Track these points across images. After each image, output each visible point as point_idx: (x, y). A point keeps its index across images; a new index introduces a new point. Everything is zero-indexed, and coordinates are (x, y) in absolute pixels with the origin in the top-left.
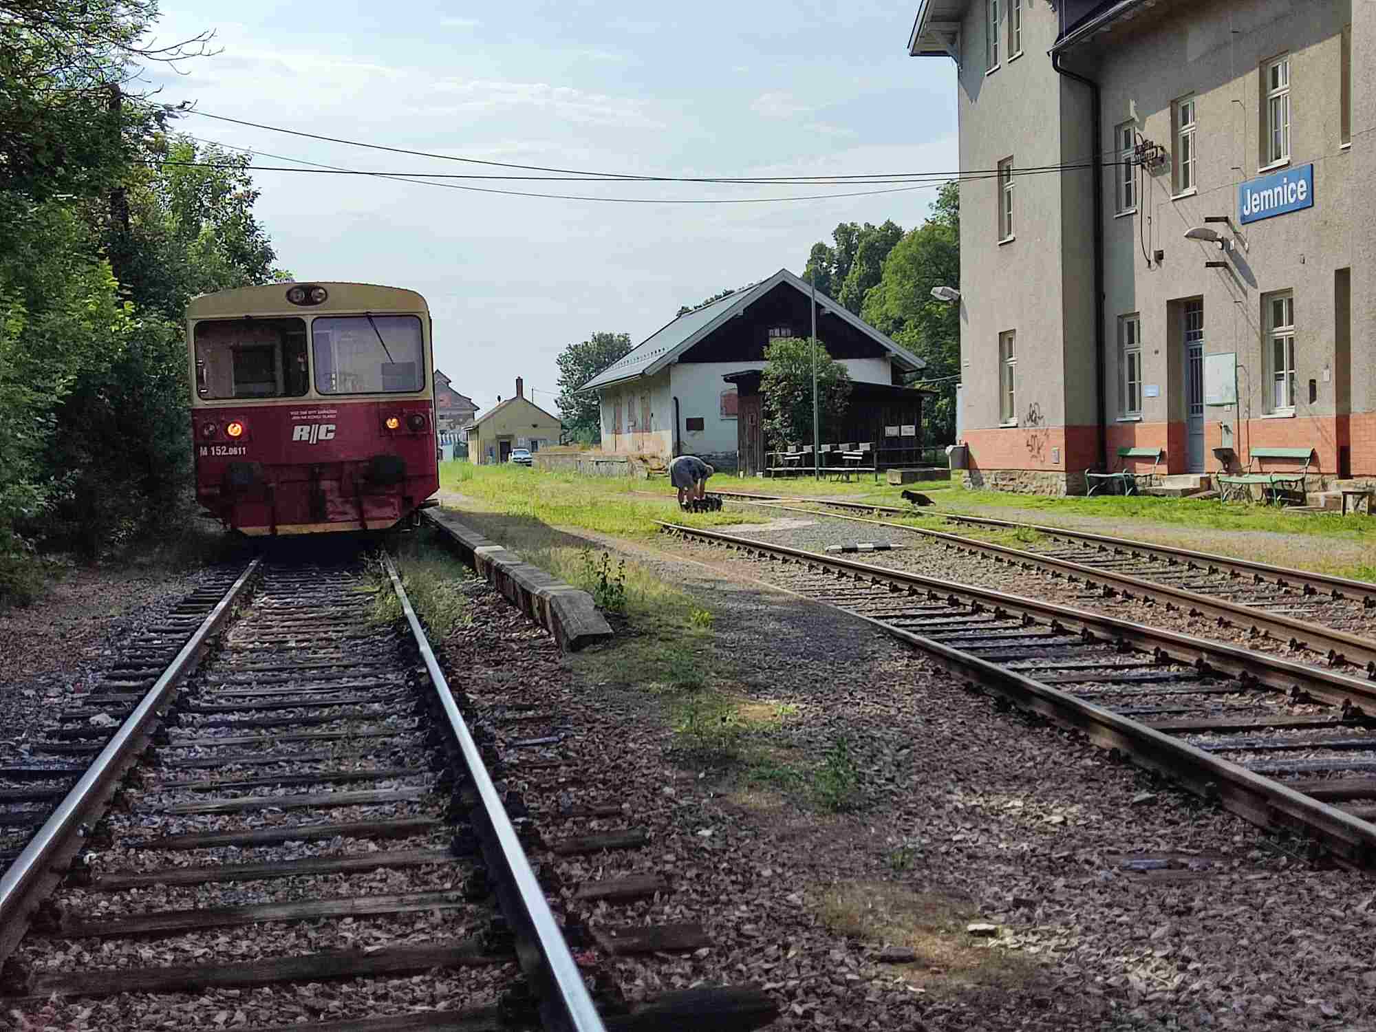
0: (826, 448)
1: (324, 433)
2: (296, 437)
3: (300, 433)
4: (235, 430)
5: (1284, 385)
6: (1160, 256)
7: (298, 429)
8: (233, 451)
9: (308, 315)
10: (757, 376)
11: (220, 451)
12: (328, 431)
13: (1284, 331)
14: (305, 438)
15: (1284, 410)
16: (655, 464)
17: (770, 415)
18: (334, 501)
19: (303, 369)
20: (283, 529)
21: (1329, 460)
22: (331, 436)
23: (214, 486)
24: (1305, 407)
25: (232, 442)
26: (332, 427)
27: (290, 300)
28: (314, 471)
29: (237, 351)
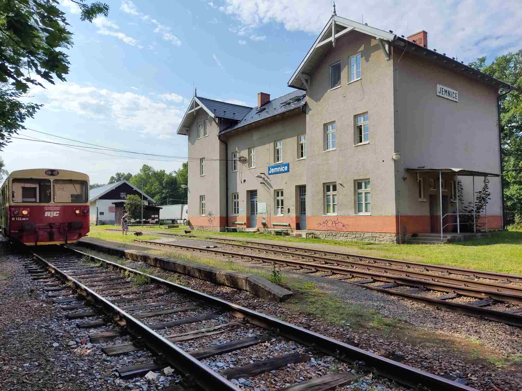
0: (144, 220)
1: (55, 214)
2: (46, 215)
3: (47, 214)
4: (25, 212)
5: (280, 209)
6: (245, 181)
7: (46, 213)
8: (24, 219)
9: (52, 178)
10: (123, 203)
11: (19, 219)
12: (57, 214)
13: (280, 198)
14: (49, 215)
15: (280, 215)
18: (56, 235)
19: (49, 195)
20: (39, 243)
21: (294, 226)
22: (57, 215)
23: (16, 230)
24: (287, 214)
25: (23, 216)
26: (58, 212)
27: (46, 174)
28: (51, 226)
29: (24, 188)
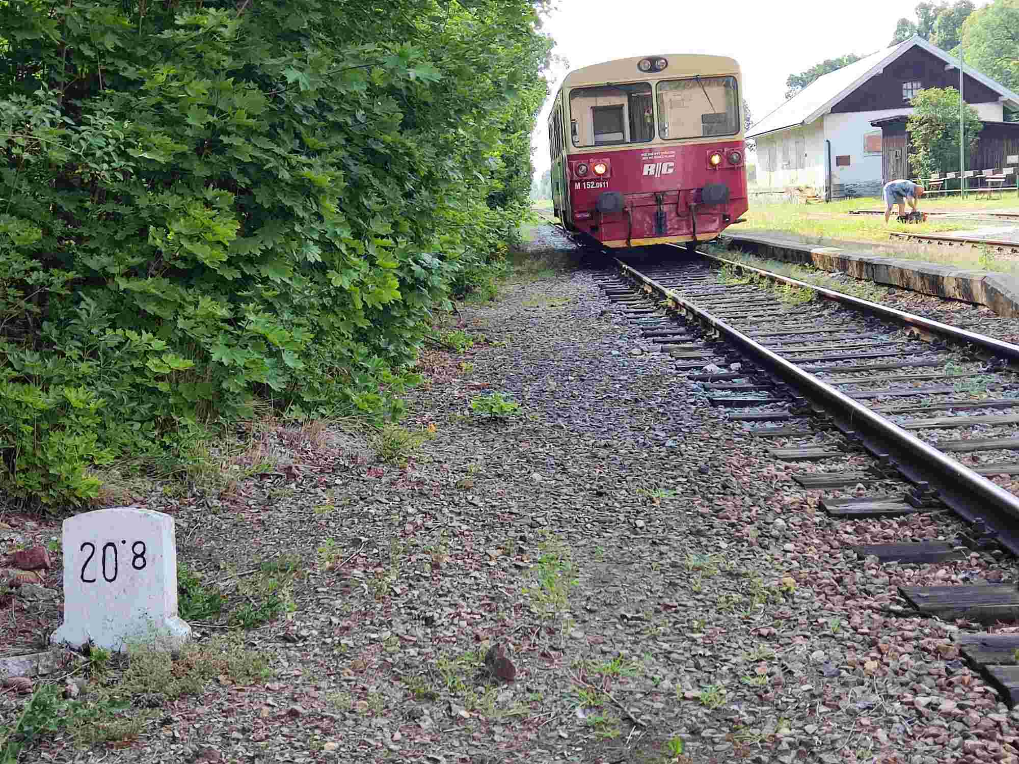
0: (970, 174)
1: (666, 169)
2: (645, 173)
3: (648, 170)
4: (600, 169)
7: (646, 166)
8: (600, 185)
9: (653, 79)
10: (904, 120)
11: (590, 185)
12: (669, 167)
14: (652, 173)
16: (809, 193)
17: (913, 150)
18: (672, 221)
19: (649, 121)
20: (635, 242)
22: (671, 171)
23: (585, 212)
25: (599, 178)
26: (672, 164)
27: (640, 69)
28: (658, 198)
29: (595, 110)
